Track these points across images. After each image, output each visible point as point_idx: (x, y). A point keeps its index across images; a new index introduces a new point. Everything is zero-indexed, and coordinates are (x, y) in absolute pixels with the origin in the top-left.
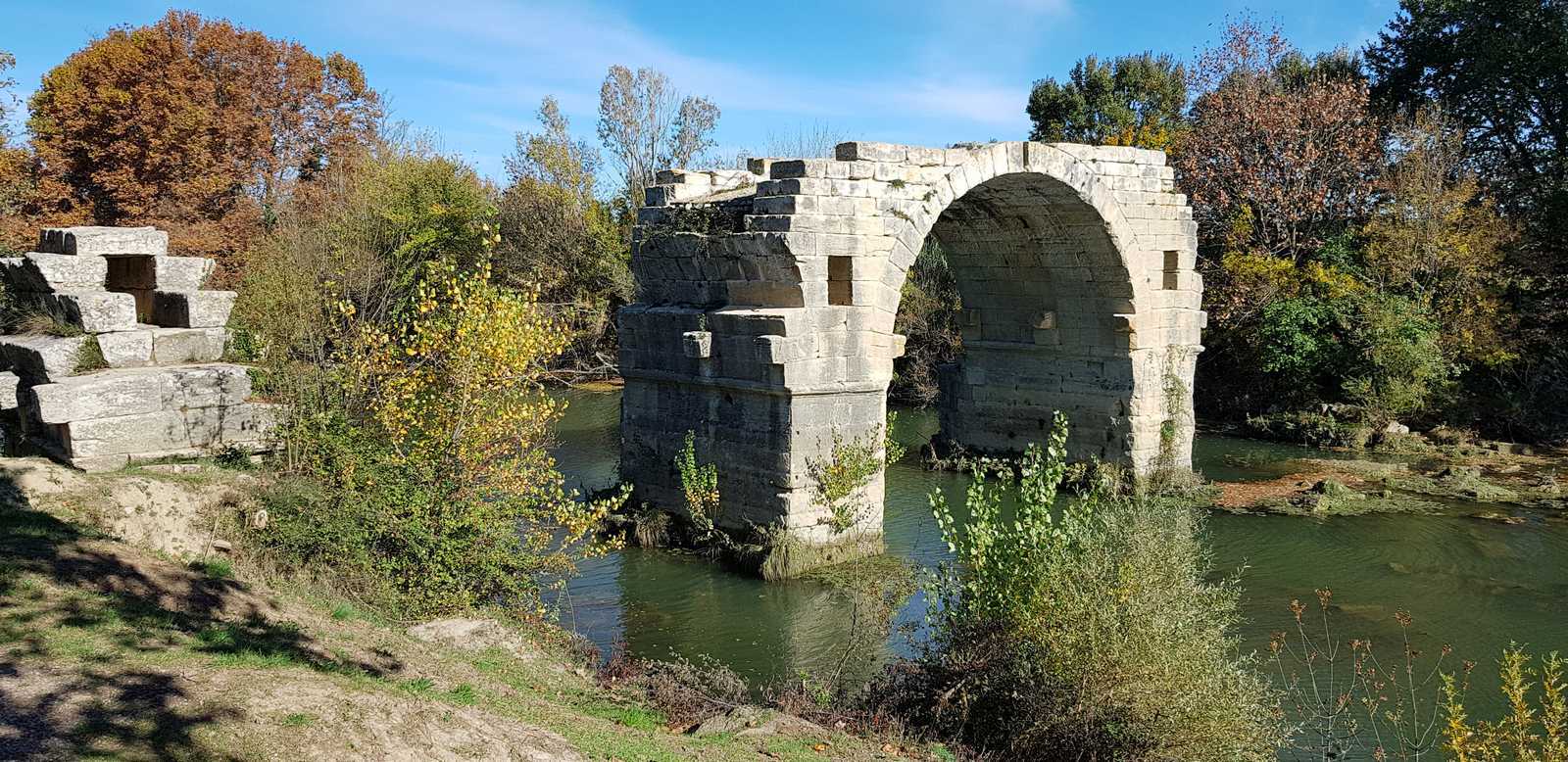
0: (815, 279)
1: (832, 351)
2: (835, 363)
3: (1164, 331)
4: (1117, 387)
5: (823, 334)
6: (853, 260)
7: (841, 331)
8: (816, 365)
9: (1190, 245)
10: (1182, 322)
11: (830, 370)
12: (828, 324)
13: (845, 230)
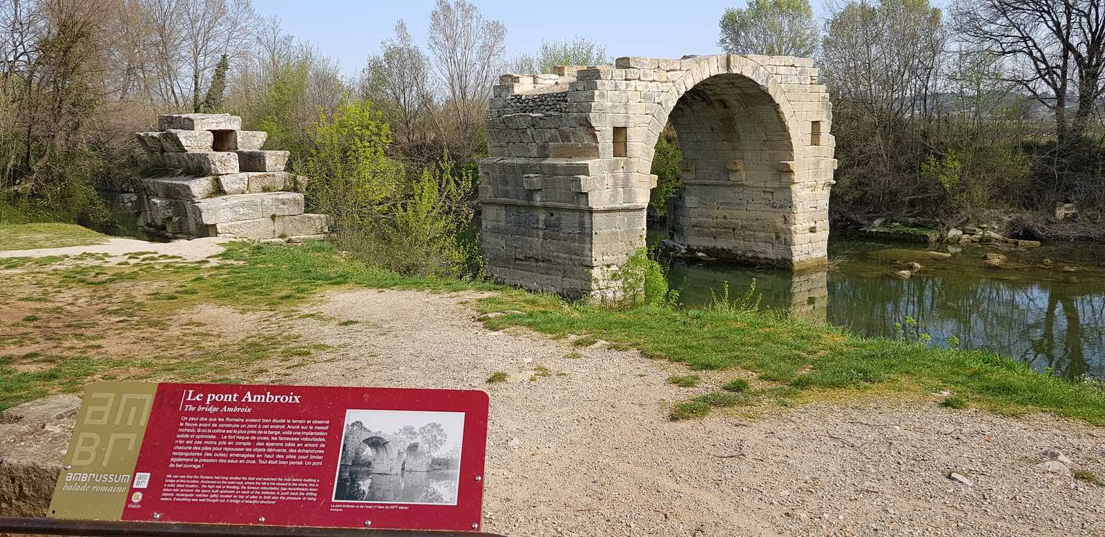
0: (606, 140)
1: (615, 185)
2: (617, 192)
3: (811, 172)
4: (781, 207)
5: (610, 175)
6: (628, 129)
7: (620, 173)
8: (606, 194)
9: (828, 117)
10: (822, 165)
11: (614, 196)
12: (613, 168)
13: (623, 111)
